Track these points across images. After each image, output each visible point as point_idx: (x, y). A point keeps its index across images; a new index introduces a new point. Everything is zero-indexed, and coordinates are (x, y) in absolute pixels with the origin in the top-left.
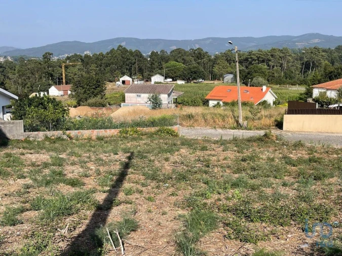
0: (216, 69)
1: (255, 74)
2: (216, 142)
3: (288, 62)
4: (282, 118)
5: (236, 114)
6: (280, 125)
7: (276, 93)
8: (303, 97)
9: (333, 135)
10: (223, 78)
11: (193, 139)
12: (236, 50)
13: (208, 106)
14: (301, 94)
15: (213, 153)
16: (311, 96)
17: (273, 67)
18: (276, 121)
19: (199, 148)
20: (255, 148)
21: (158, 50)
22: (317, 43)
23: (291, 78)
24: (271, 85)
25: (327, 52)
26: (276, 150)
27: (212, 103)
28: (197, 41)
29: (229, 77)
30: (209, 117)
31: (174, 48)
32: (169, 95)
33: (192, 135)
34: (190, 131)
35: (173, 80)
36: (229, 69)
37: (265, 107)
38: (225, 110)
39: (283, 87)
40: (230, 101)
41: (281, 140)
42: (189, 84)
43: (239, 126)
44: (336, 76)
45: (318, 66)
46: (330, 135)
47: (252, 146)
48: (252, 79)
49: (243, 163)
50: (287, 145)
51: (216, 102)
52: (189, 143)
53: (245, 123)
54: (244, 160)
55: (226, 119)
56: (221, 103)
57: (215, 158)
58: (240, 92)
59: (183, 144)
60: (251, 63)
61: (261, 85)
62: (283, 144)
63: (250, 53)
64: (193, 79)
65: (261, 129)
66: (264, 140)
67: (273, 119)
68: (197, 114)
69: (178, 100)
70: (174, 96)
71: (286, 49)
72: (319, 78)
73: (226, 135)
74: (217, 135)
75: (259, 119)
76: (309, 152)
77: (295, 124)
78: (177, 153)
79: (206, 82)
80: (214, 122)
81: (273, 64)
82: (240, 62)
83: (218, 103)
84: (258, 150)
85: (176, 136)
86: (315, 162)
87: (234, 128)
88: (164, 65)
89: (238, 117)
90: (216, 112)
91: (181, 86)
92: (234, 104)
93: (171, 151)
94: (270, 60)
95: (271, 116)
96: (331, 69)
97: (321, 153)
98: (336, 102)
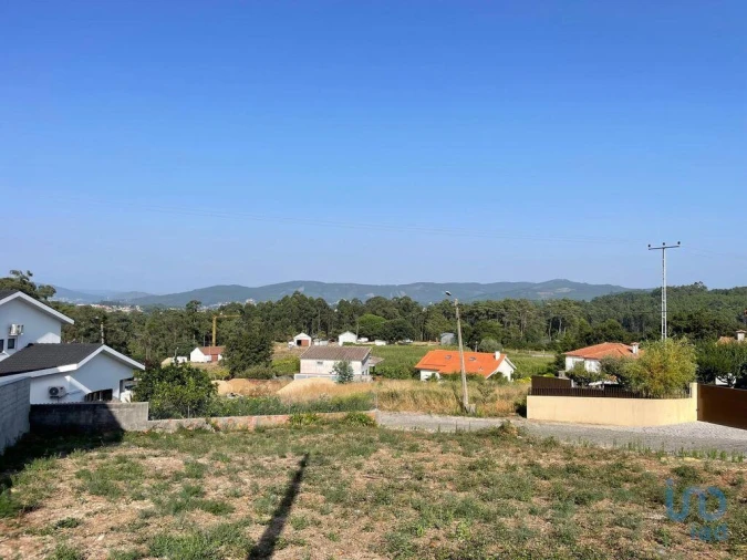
0: (429, 327)
1: (483, 334)
2: (431, 437)
3: (529, 318)
4: (525, 401)
5: (459, 393)
6: (522, 411)
7: (514, 362)
8: (552, 367)
9: (598, 427)
10: (440, 338)
11: (396, 432)
12: (456, 303)
13: (419, 378)
14: (550, 364)
15: (427, 455)
16: (563, 367)
17: (509, 324)
18: (516, 404)
19: (407, 447)
20: (489, 449)
21: (349, 298)
22: (567, 293)
23: (534, 340)
24: (507, 350)
25: (581, 306)
26: (518, 452)
27: (424, 375)
28: (403, 287)
29: (447, 337)
30: (420, 396)
31: (372, 295)
32: (363, 362)
33: (396, 425)
34: (392, 417)
35: (370, 340)
36: (448, 326)
37: (500, 383)
38: (443, 386)
39: (523, 352)
40: (449, 371)
41: (524, 435)
42: (392, 346)
43: (463, 411)
44: (595, 340)
45: (569, 325)
46: (595, 427)
47: (484, 444)
48: (480, 340)
49: (471, 473)
50: (534, 444)
51: (430, 374)
52: (391, 439)
53: (473, 406)
54: (472, 468)
55: (445, 400)
56: (438, 375)
57: (430, 464)
58: (464, 359)
59: (382, 440)
60: (477, 318)
61: (493, 351)
62: (528, 442)
63: (476, 305)
64: (397, 339)
65: (496, 416)
66: (500, 434)
67: (512, 402)
68: (404, 392)
69: (376, 369)
70: (371, 363)
71: (525, 301)
72: (572, 341)
73: (446, 425)
74: (431, 426)
75: (492, 400)
76: (566, 456)
77: (544, 409)
78: (373, 456)
79: (416, 343)
80: (428, 404)
81: (507, 320)
82: (463, 317)
83: (434, 375)
84: (492, 452)
85: (373, 425)
86: (576, 472)
87: (457, 414)
88: (358, 319)
89: (462, 397)
90: (431, 389)
91: (381, 349)
92: (455, 377)
93: (364, 452)
94: (503, 315)
95: (508, 397)
96: (589, 329)
97: (583, 458)
98: (599, 378)
